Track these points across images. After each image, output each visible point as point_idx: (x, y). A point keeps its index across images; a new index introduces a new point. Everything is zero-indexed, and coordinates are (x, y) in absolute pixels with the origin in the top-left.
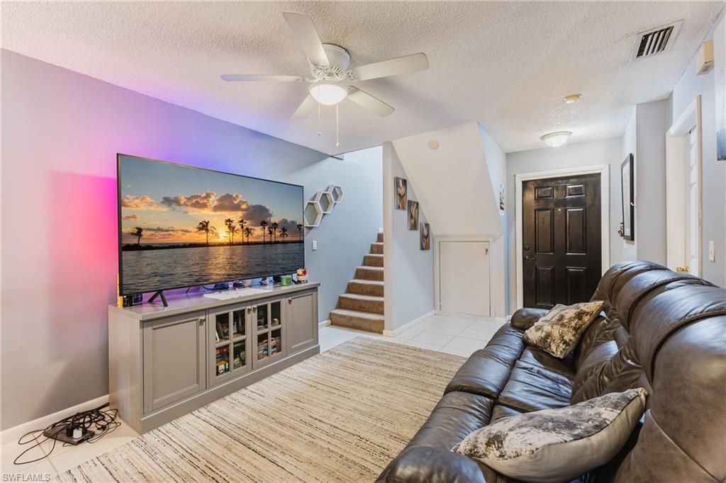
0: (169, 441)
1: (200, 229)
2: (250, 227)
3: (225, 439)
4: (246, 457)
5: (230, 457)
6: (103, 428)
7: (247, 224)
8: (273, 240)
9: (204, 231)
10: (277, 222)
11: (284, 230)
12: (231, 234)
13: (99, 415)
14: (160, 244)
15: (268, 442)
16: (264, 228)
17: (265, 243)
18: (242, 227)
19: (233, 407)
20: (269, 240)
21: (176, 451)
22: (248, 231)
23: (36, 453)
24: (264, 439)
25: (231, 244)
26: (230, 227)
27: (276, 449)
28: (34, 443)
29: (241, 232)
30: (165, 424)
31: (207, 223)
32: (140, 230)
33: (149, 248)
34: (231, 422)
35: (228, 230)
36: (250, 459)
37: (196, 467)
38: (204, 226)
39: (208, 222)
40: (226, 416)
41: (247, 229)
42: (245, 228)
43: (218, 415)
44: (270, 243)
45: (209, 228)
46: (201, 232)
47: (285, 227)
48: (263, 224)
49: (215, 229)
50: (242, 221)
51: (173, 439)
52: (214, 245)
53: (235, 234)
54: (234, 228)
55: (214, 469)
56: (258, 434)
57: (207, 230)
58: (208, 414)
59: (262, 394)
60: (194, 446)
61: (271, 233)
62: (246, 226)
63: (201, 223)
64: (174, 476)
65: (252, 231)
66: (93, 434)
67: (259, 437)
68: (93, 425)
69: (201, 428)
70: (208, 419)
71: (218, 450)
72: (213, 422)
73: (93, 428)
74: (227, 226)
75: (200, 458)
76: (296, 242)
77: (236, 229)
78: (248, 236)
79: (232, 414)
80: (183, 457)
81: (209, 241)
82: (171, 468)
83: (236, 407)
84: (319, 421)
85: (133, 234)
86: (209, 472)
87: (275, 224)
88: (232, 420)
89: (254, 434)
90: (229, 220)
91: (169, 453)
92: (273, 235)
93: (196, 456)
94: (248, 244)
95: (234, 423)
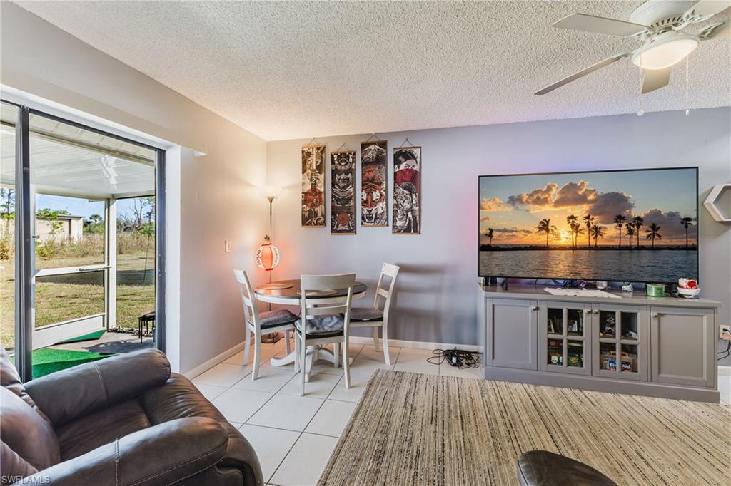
0: (497, 392)
1: (541, 229)
2: (600, 225)
3: (535, 414)
4: (542, 436)
5: (530, 428)
6: (469, 364)
7: (596, 221)
8: (635, 244)
9: (544, 232)
10: (642, 216)
11: (654, 228)
12: (575, 234)
13: (471, 356)
14: (506, 245)
15: (570, 439)
16: (620, 226)
17: (621, 248)
18: (589, 225)
19: (558, 398)
20: (628, 244)
21: (497, 400)
22: (596, 231)
23: (436, 360)
24: (567, 436)
25: (574, 248)
26: (573, 226)
27: (573, 449)
28: (438, 355)
29: (586, 233)
30: (501, 381)
31: (548, 222)
32: (491, 231)
33: (498, 249)
34: (549, 407)
35: (571, 230)
36: (544, 439)
37: (503, 417)
38: (544, 225)
39: (549, 220)
40: (547, 400)
41: (595, 228)
42: (592, 226)
43: (542, 396)
44: (629, 248)
45: (549, 227)
46: (542, 232)
47: (655, 224)
48: (619, 219)
49: (556, 228)
50: (588, 217)
51: (500, 392)
52: (555, 249)
53: (579, 234)
54: (578, 227)
55: (513, 426)
56: (565, 429)
57: (548, 230)
58: (534, 391)
59: (595, 403)
60: (510, 404)
61: (631, 232)
62: (593, 224)
63: (542, 222)
64: (487, 412)
65: (602, 231)
66: (462, 365)
67: (564, 431)
68: (465, 360)
69: (522, 397)
70: (531, 394)
71: (525, 418)
72: (533, 398)
73: (464, 362)
74: (569, 225)
75: (509, 414)
76: (678, 248)
77: (580, 228)
78: (596, 237)
79: (553, 401)
80: (499, 406)
81: (549, 244)
82: (489, 407)
83: (560, 399)
84: (646, 462)
85: (486, 235)
86: (509, 426)
87: (639, 218)
88: (550, 406)
89: (561, 426)
90: (572, 217)
91: (493, 398)
92: (634, 237)
93: (508, 411)
94: (596, 248)
95: (550, 408)
